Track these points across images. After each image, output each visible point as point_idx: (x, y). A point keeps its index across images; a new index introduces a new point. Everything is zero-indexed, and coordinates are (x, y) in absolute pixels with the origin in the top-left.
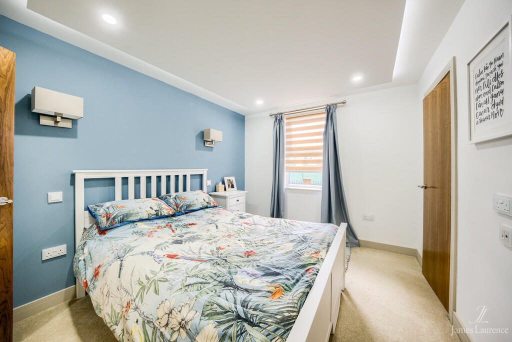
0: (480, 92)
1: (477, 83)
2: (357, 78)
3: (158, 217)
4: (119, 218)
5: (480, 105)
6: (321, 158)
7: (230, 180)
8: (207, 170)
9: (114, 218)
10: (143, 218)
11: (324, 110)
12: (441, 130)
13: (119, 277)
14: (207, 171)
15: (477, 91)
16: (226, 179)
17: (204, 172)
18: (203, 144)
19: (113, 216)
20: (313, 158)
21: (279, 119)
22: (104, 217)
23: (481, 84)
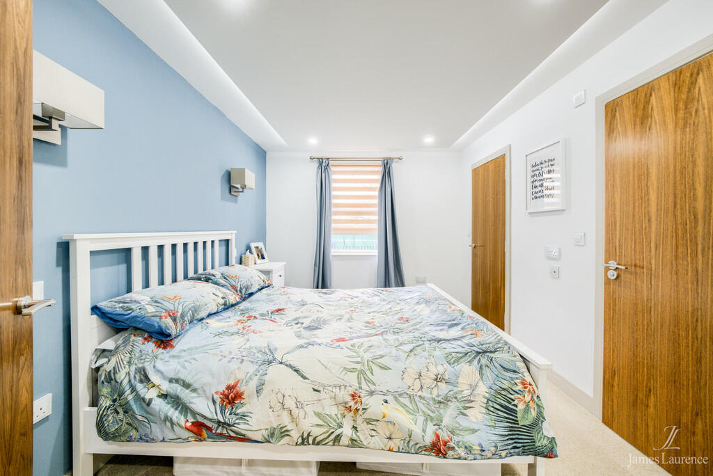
0: (535, 178)
1: (533, 171)
2: (429, 140)
3: (226, 307)
4: (189, 315)
5: (536, 187)
6: (376, 218)
7: (257, 247)
8: (235, 232)
9: (182, 316)
10: (213, 312)
11: (380, 163)
12: (494, 199)
13: (305, 378)
14: (236, 234)
15: (533, 176)
16: (253, 245)
17: (230, 235)
18: (228, 191)
19: (179, 315)
20: (366, 217)
21: (323, 165)
22: (166, 317)
23: (537, 172)
